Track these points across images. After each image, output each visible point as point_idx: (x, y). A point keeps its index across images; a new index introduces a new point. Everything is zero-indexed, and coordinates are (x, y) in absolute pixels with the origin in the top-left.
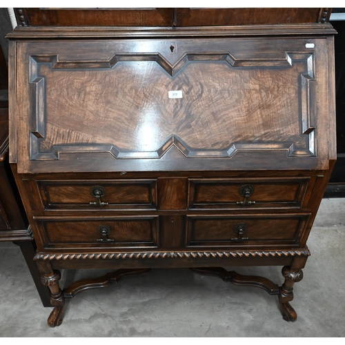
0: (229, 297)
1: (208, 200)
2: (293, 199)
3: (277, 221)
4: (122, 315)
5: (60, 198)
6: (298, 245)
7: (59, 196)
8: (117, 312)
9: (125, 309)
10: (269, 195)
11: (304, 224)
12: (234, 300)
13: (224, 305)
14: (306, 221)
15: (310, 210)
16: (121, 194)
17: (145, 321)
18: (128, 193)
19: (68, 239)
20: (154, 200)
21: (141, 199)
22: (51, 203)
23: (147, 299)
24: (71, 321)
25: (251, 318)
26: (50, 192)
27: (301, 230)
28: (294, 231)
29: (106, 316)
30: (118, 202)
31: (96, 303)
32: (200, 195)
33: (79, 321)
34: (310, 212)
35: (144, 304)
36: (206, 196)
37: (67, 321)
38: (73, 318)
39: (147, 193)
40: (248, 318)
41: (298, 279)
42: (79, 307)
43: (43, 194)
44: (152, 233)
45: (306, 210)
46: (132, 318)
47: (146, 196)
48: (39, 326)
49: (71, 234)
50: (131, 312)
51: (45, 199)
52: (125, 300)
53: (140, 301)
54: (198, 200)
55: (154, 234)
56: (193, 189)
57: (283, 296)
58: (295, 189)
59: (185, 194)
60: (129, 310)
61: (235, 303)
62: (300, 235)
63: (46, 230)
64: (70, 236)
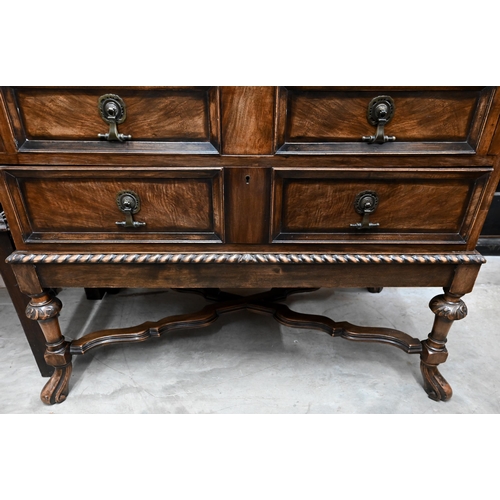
0: (337, 367)
1: (311, 134)
2: (462, 134)
3: (431, 188)
4: (166, 389)
5: (46, 124)
6: (464, 242)
7: (43, 119)
8: (158, 384)
9: (172, 382)
10: (420, 124)
11: (478, 194)
12: (346, 371)
13: (331, 376)
14: (483, 186)
15: (491, 163)
16: (155, 117)
17: (203, 398)
18: (168, 114)
19: (66, 223)
20: (214, 131)
21: (191, 130)
22: (30, 136)
23: (209, 368)
24: (82, 397)
25: (377, 395)
26: (25, 109)
27: (473, 208)
28: (459, 211)
29: (139, 390)
30: (149, 135)
31: (127, 372)
32: (296, 121)
33: (94, 397)
34: (491, 167)
35: (204, 374)
36: (307, 123)
37: (75, 397)
38: (85, 393)
39: (202, 116)
40: (372, 396)
41: (461, 314)
42: (99, 378)
43: (13, 112)
44: (211, 209)
45: (484, 161)
46: (181, 394)
47: (199, 121)
48: (26, 404)
49: (70, 211)
50: (182, 385)
51: (17, 124)
52: (174, 369)
53: (197, 370)
54: (294, 134)
55: (216, 212)
56: (284, 104)
57: (430, 353)
58: (468, 109)
59: (270, 117)
60: (178, 382)
61: (349, 375)
62: (469, 219)
63: (25, 198)
64: (69, 216)
